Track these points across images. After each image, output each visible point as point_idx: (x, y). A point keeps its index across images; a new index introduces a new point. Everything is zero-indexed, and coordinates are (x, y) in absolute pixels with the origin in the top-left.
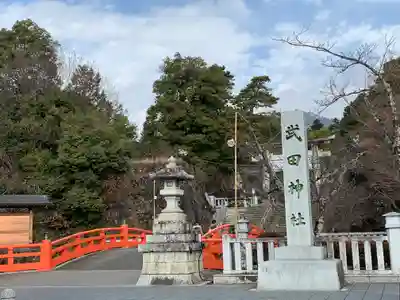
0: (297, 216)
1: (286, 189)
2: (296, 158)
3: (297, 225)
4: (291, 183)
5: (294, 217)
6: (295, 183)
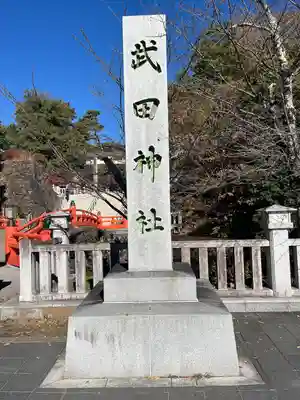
0: (149, 215)
1: (130, 164)
2: (150, 104)
3: (148, 230)
4: (140, 152)
5: (144, 218)
6: (147, 153)
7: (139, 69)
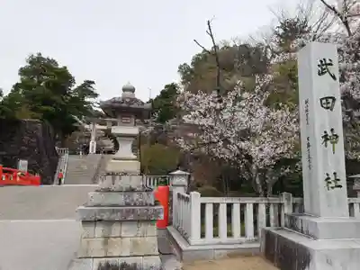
2: (330, 100)
3: (332, 188)
4: (325, 132)
5: (329, 178)
6: (330, 134)
7: (322, 76)
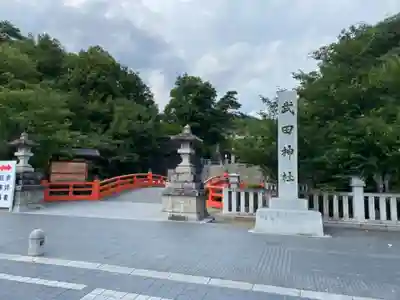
0: (288, 175)
1: (280, 153)
2: (289, 128)
3: (287, 181)
4: (285, 148)
5: (285, 175)
7: (284, 113)
